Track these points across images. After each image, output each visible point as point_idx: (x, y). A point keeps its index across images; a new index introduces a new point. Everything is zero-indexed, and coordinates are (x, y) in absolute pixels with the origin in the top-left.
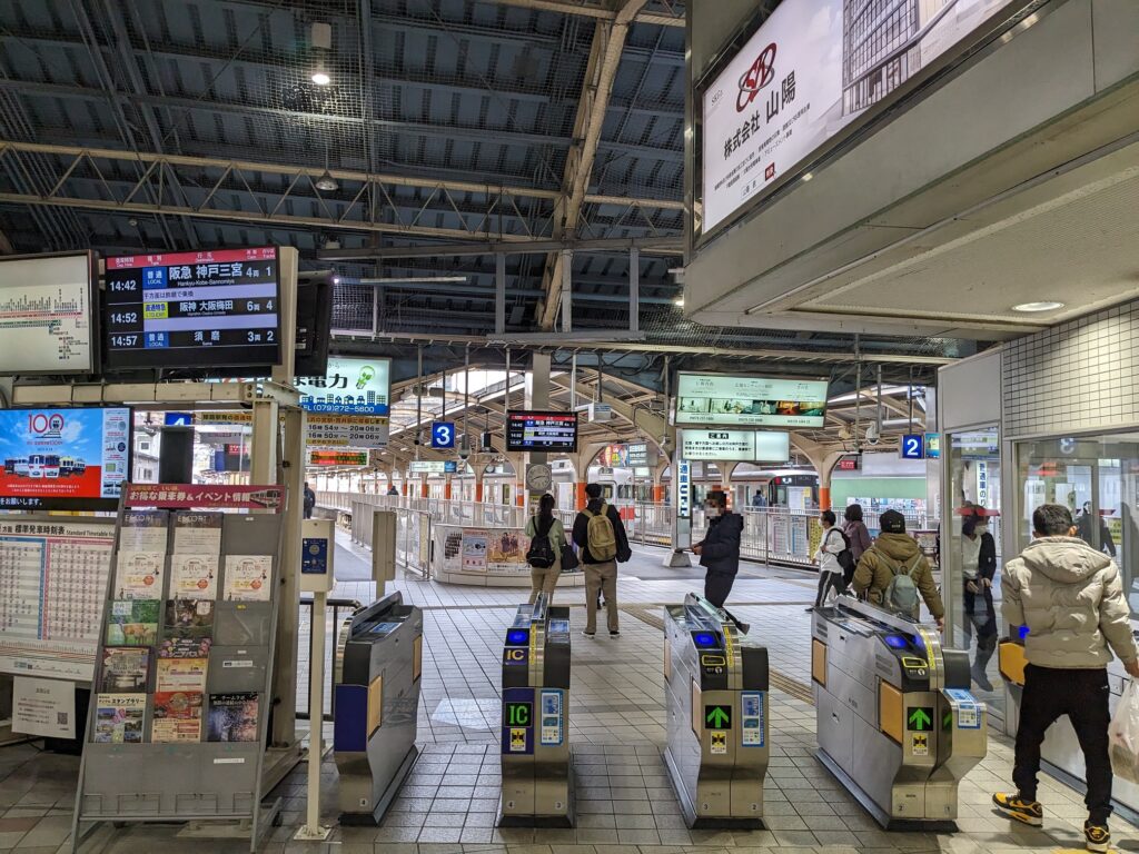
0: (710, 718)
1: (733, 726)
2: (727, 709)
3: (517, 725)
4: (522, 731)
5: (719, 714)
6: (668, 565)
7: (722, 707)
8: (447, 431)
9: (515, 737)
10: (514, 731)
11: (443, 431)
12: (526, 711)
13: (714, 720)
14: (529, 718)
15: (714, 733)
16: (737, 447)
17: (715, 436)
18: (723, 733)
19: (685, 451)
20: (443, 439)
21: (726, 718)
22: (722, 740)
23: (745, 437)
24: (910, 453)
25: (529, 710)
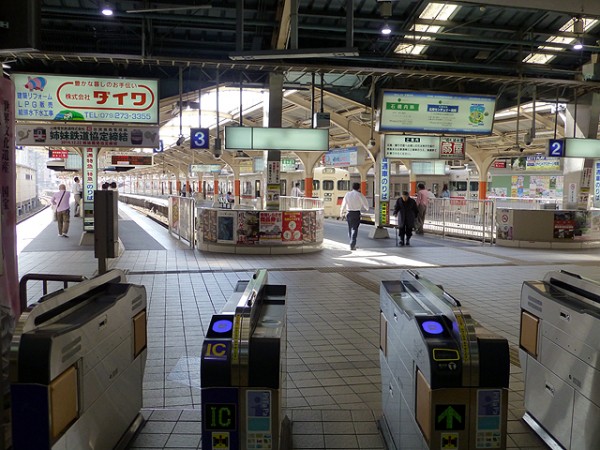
0: (441, 418)
1: (466, 426)
2: (460, 409)
3: (219, 428)
4: (226, 435)
5: (450, 413)
6: (372, 237)
7: (454, 407)
8: (203, 136)
9: (217, 441)
10: (215, 434)
11: (200, 136)
12: (229, 413)
13: (444, 421)
14: (233, 421)
15: (445, 435)
16: (426, 149)
17: (410, 140)
18: (455, 435)
19: (387, 151)
20: (200, 142)
21: (459, 418)
22: (454, 442)
23: (432, 141)
24: (554, 153)
25: (232, 413)
